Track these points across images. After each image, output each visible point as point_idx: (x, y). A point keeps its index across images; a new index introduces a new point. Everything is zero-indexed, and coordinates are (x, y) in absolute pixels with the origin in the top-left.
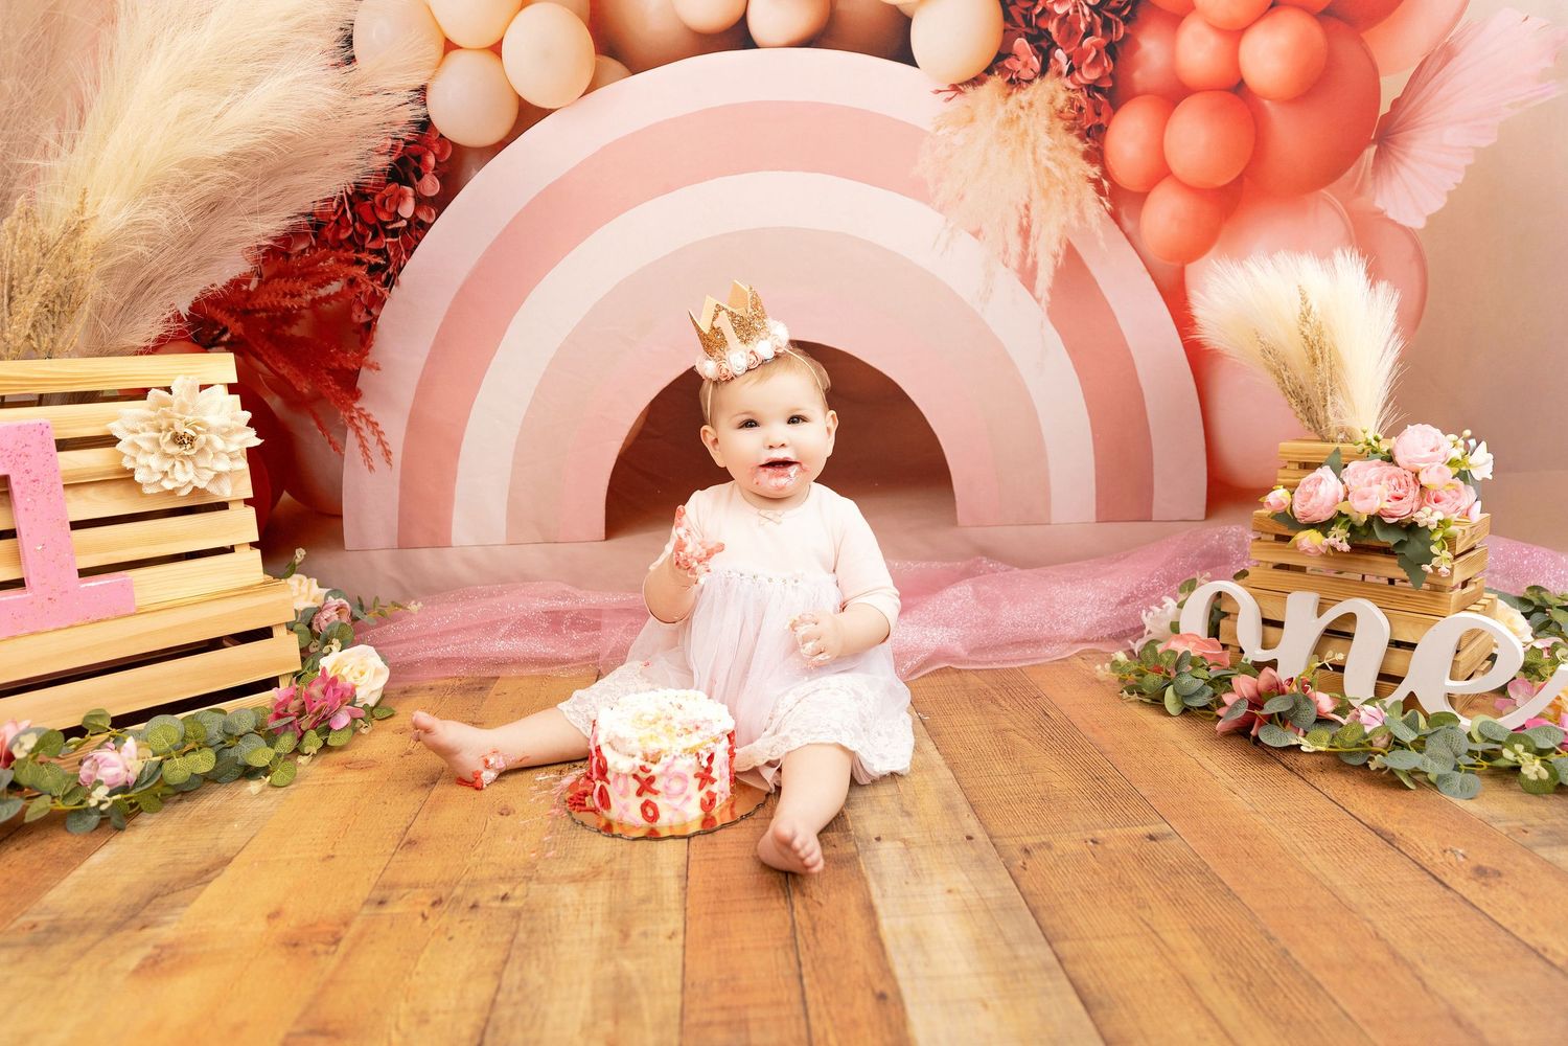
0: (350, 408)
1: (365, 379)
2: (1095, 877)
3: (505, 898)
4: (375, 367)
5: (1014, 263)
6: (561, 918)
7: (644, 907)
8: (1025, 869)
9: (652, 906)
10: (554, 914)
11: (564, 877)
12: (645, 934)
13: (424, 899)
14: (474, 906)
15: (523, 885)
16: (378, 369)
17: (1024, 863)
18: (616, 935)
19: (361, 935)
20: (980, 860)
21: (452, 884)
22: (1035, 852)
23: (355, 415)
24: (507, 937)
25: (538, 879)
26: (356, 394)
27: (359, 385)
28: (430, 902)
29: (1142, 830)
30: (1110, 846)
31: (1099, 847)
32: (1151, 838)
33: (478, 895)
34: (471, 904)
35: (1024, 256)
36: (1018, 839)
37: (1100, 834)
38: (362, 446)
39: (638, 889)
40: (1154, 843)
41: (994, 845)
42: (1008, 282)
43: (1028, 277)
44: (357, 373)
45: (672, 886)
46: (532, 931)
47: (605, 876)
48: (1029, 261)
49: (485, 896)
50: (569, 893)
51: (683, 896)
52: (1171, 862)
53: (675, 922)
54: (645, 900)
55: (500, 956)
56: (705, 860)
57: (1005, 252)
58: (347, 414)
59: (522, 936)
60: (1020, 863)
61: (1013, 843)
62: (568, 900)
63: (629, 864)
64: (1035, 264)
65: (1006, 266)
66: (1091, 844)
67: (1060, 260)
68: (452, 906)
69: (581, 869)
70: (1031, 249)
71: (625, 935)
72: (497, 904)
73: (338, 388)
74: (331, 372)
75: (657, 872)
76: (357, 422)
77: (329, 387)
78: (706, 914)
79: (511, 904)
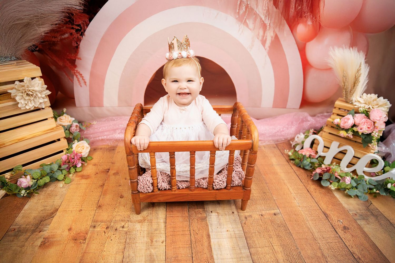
0: (74, 70)
1: (77, 62)
2: (261, 227)
3: (123, 227)
4: (80, 59)
5: (260, 38)
6: (137, 235)
7: (156, 232)
8: (245, 224)
9: (158, 232)
10: (135, 233)
11: (137, 221)
12: (156, 241)
13: (104, 226)
14: (116, 230)
15: (127, 223)
16: (81, 59)
17: (245, 222)
18: (150, 241)
19: (90, 238)
20: (235, 220)
21: (111, 221)
22: (248, 218)
23: (76, 72)
24: (124, 240)
25: (131, 221)
26: (75, 66)
27: (76, 64)
28: (106, 228)
29: (273, 212)
30: (265, 217)
31: (263, 217)
32: (275, 214)
33: (117, 226)
34: (115, 229)
35: (263, 37)
36: (244, 213)
37: (263, 213)
38: (78, 80)
39: (155, 226)
40: (275, 216)
41: (239, 215)
42: (258, 43)
43: (264, 42)
44: (75, 60)
45: (162, 225)
46: (130, 239)
47: (146, 221)
48: (265, 38)
49: (118, 226)
50: (138, 226)
51: (165, 229)
52: (278, 223)
53: (163, 238)
54: (156, 230)
55: (123, 247)
56: (170, 217)
57: (258, 35)
58: (73, 72)
59: (128, 240)
60: (244, 222)
61: (243, 215)
62: (138, 229)
63: (152, 217)
64: (266, 39)
65: (258, 39)
66: (261, 216)
67: (273, 38)
68: (111, 229)
69: (141, 218)
70: (266, 35)
71: (152, 241)
72: (121, 229)
73: (70, 64)
74: (68, 60)
75: (159, 220)
76: (76, 74)
77: (68, 64)
78: (171, 235)
79: (125, 229)
